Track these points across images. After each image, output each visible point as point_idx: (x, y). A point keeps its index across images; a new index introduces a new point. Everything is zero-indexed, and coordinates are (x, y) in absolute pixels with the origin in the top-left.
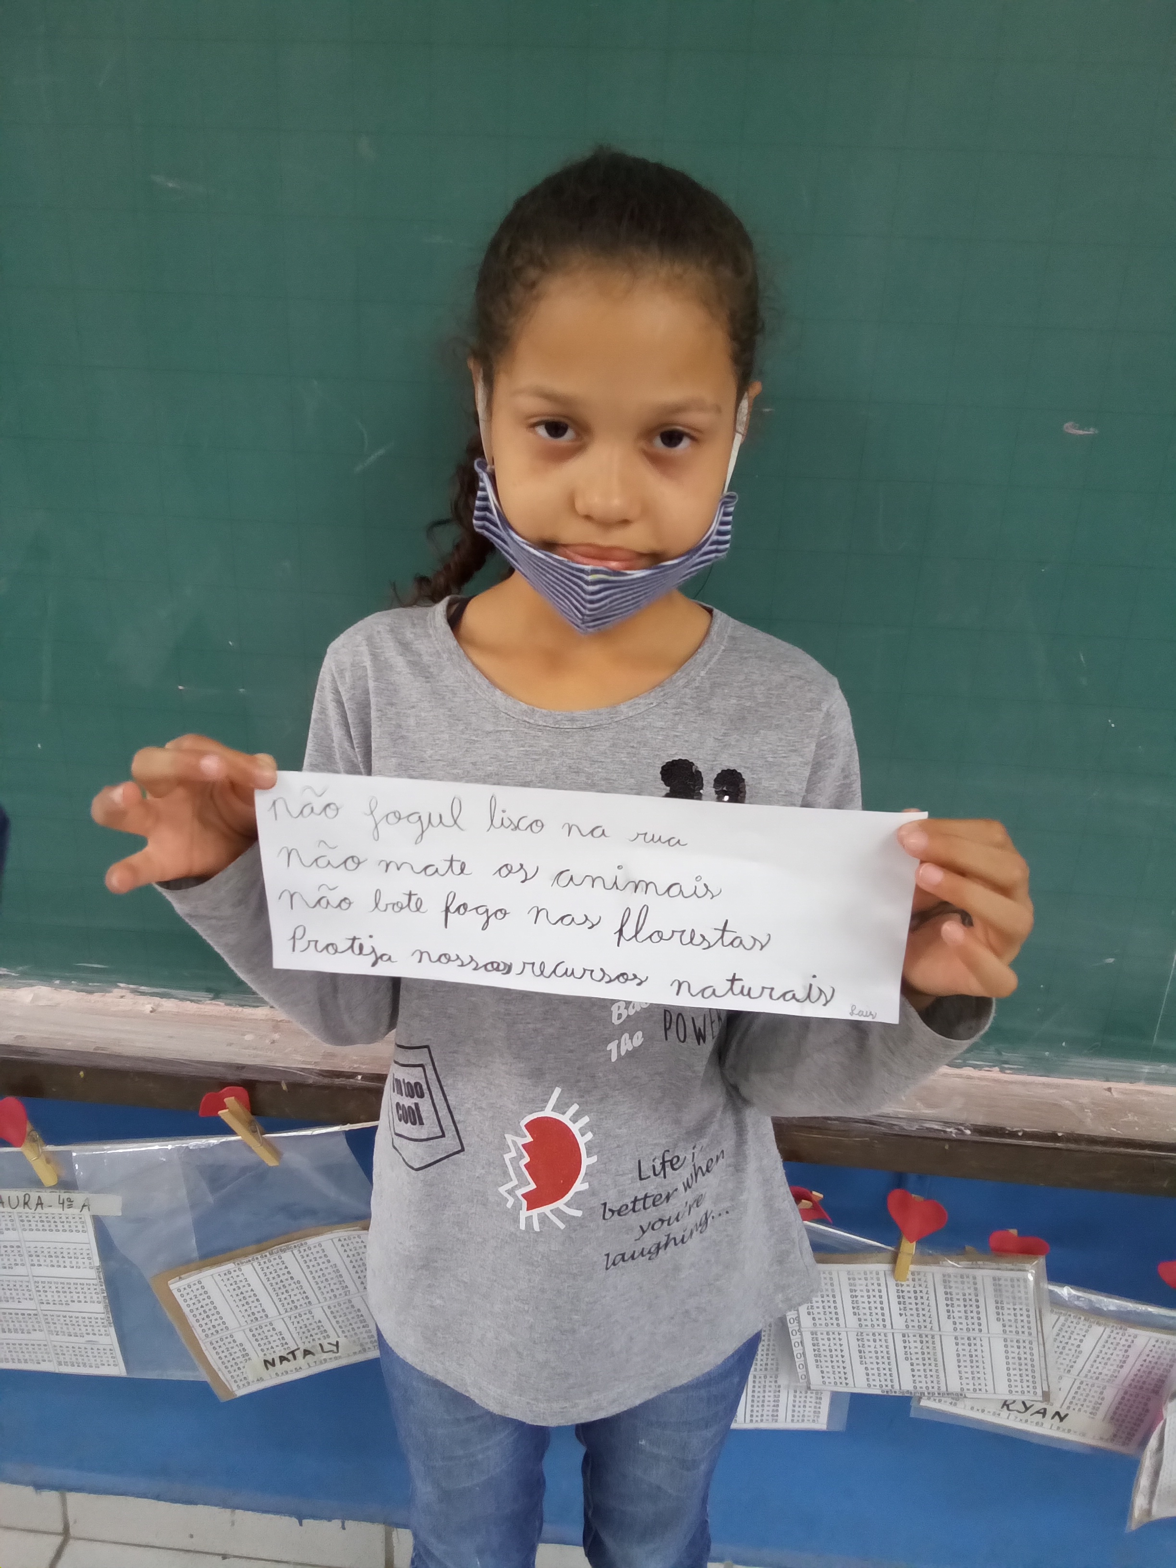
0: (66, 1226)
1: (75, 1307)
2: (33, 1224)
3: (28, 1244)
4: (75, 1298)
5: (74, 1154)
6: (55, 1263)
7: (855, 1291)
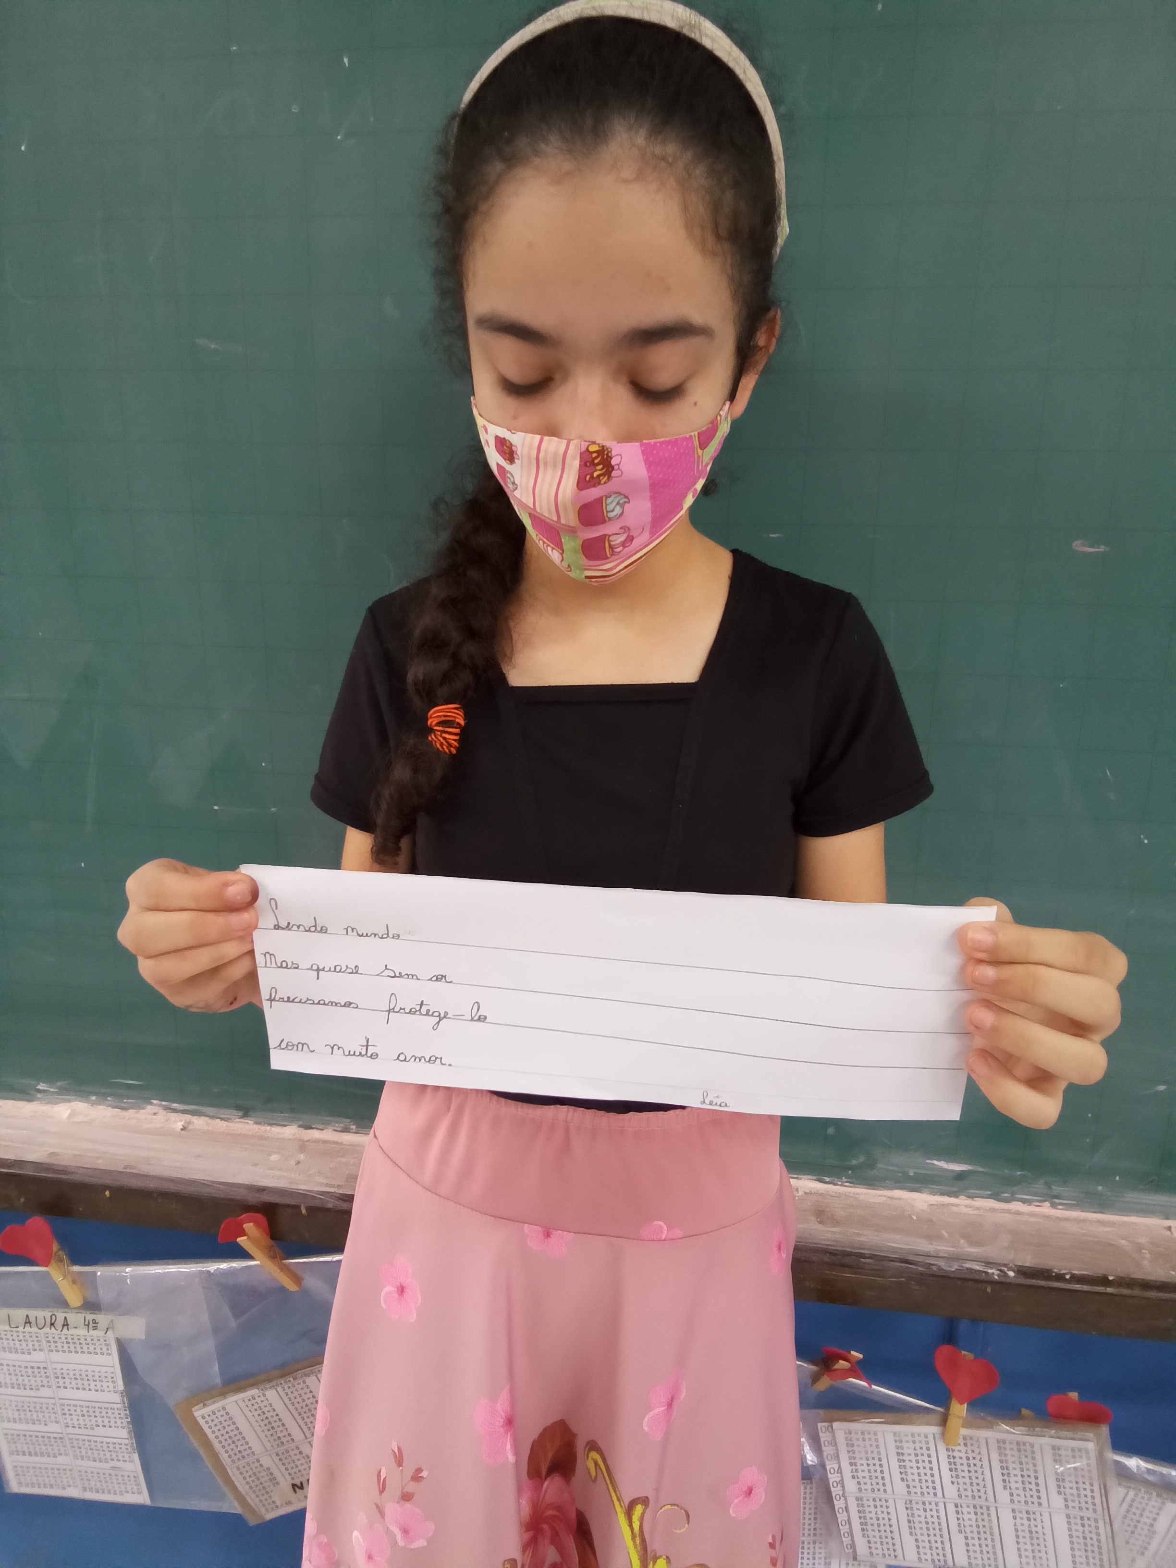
0: (92, 1348)
1: (100, 1431)
2: (59, 1345)
3: (55, 1366)
4: (100, 1422)
5: (99, 1274)
6: (80, 1386)
7: (903, 1454)
